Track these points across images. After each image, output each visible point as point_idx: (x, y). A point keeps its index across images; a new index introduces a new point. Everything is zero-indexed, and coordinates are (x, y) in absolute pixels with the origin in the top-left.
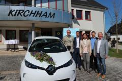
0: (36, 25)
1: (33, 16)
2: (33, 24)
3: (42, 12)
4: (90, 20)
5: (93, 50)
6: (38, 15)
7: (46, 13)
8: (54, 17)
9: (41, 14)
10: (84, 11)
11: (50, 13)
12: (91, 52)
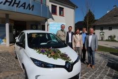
0: (10, 17)
1: (9, 5)
2: (7, 15)
3: (20, 2)
4: (63, 16)
5: (84, 45)
6: (16, 5)
7: (25, 3)
8: (32, 10)
9: (18, 4)
10: (58, 6)
11: (29, 5)
12: (82, 46)
